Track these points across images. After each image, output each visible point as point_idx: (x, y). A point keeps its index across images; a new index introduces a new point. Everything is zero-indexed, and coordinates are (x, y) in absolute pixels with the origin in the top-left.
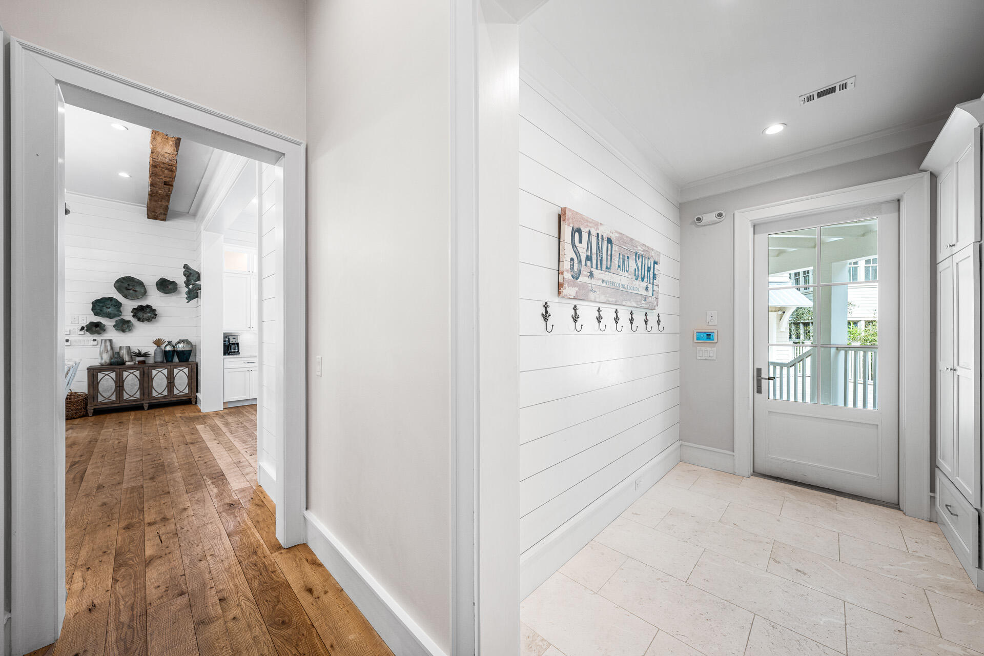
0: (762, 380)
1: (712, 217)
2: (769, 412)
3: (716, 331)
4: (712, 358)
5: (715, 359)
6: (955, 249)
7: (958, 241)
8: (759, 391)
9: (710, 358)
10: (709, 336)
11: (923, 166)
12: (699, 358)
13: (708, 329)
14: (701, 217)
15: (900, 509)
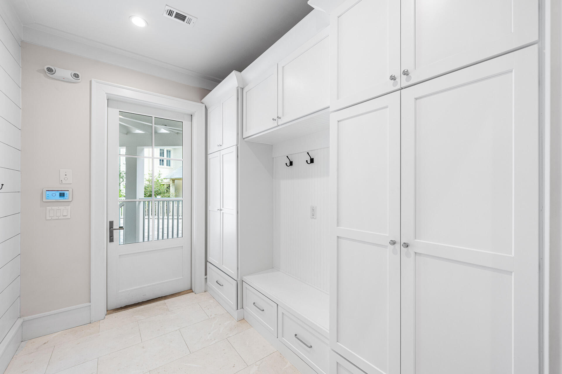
0: (114, 231)
1: (68, 74)
2: (119, 255)
3: (70, 190)
4: (67, 217)
5: (69, 217)
6: (222, 148)
7: (223, 144)
8: (111, 240)
9: (64, 217)
10: (62, 195)
11: (203, 100)
12: (48, 218)
13: (62, 188)
14: (54, 70)
15: (193, 292)
